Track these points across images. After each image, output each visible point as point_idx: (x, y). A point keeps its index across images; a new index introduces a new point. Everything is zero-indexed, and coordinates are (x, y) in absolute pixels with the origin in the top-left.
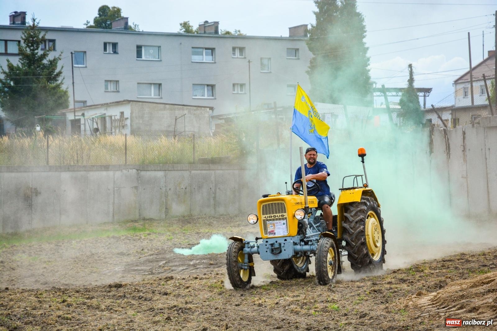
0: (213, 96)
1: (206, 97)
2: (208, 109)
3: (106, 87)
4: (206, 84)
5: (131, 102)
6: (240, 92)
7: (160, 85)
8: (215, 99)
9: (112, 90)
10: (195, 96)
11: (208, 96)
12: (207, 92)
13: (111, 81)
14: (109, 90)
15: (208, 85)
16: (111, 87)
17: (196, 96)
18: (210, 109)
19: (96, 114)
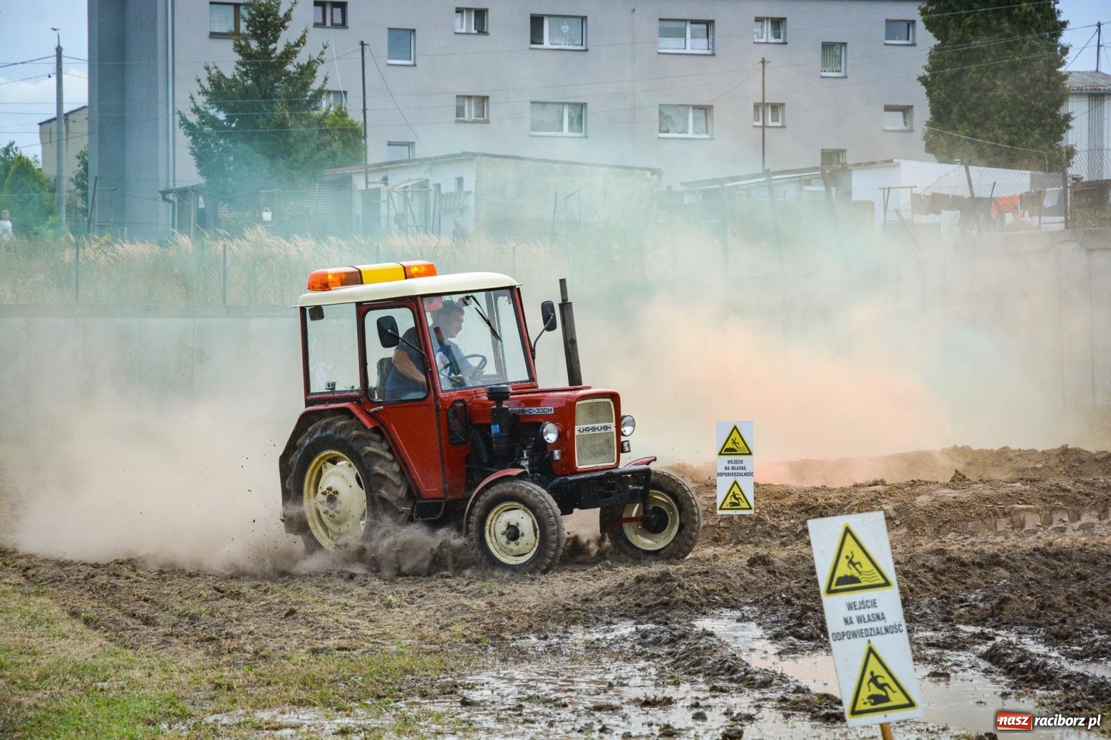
0: (707, 133)
1: (690, 135)
2: (648, 174)
3: (460, 112)
4: (690, 106)
5: (478, 158)
6: (770, 124)
7: (583, 106)
8: (712, 139)
9: (473, 118)
10: (664, 132)
11: (695, 132)
12: (694, 122)
13: (470, 97)
14: (466, 118)
15: (696, 108)
16: (470, 111)
17: (668, 131)
18: (652, 174)
19: (410, 180)
